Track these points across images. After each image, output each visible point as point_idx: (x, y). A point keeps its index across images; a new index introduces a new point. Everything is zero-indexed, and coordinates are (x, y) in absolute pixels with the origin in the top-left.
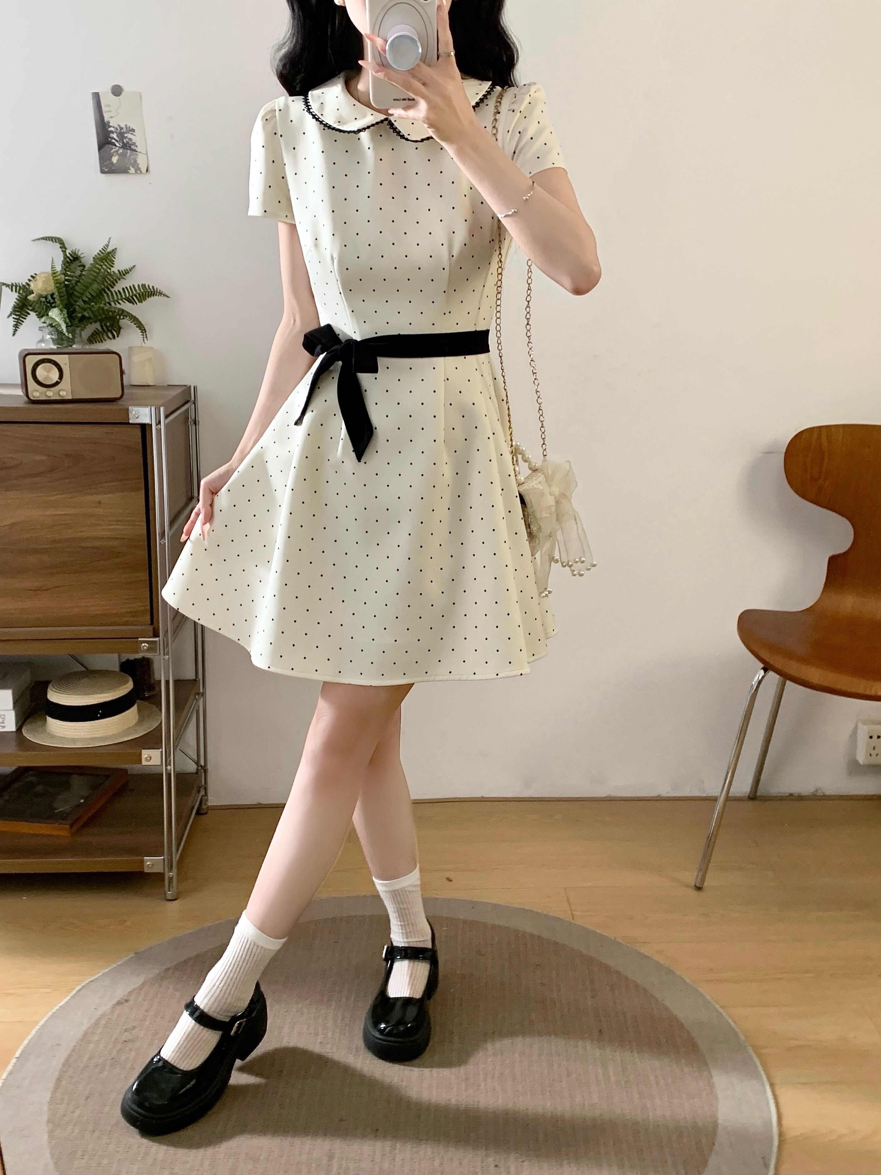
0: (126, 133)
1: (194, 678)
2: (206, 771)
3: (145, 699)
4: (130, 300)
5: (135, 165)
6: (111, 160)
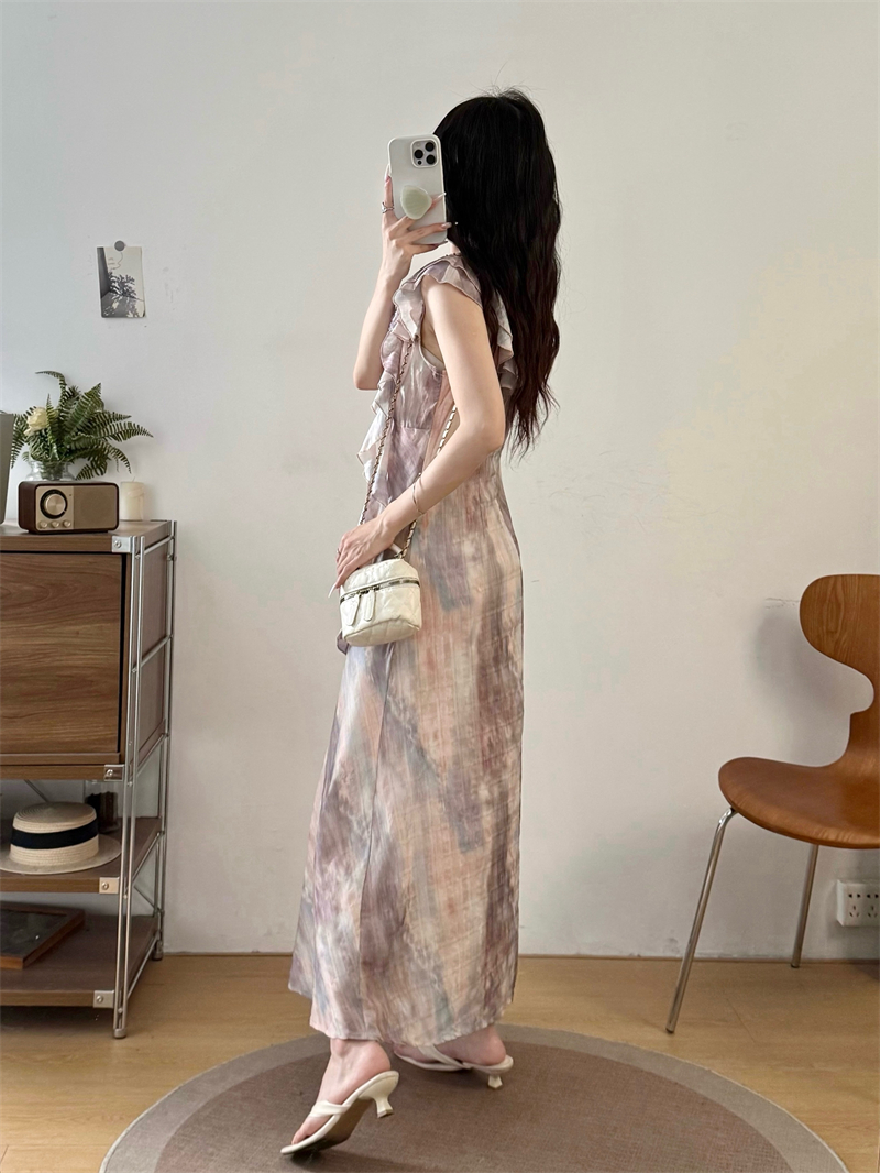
0: (128, 281)
1: (157, 814)
2: (163, 915)
3: (109, 833)
4: (116, 437)
5: (133, 310)
6: (112, 306)
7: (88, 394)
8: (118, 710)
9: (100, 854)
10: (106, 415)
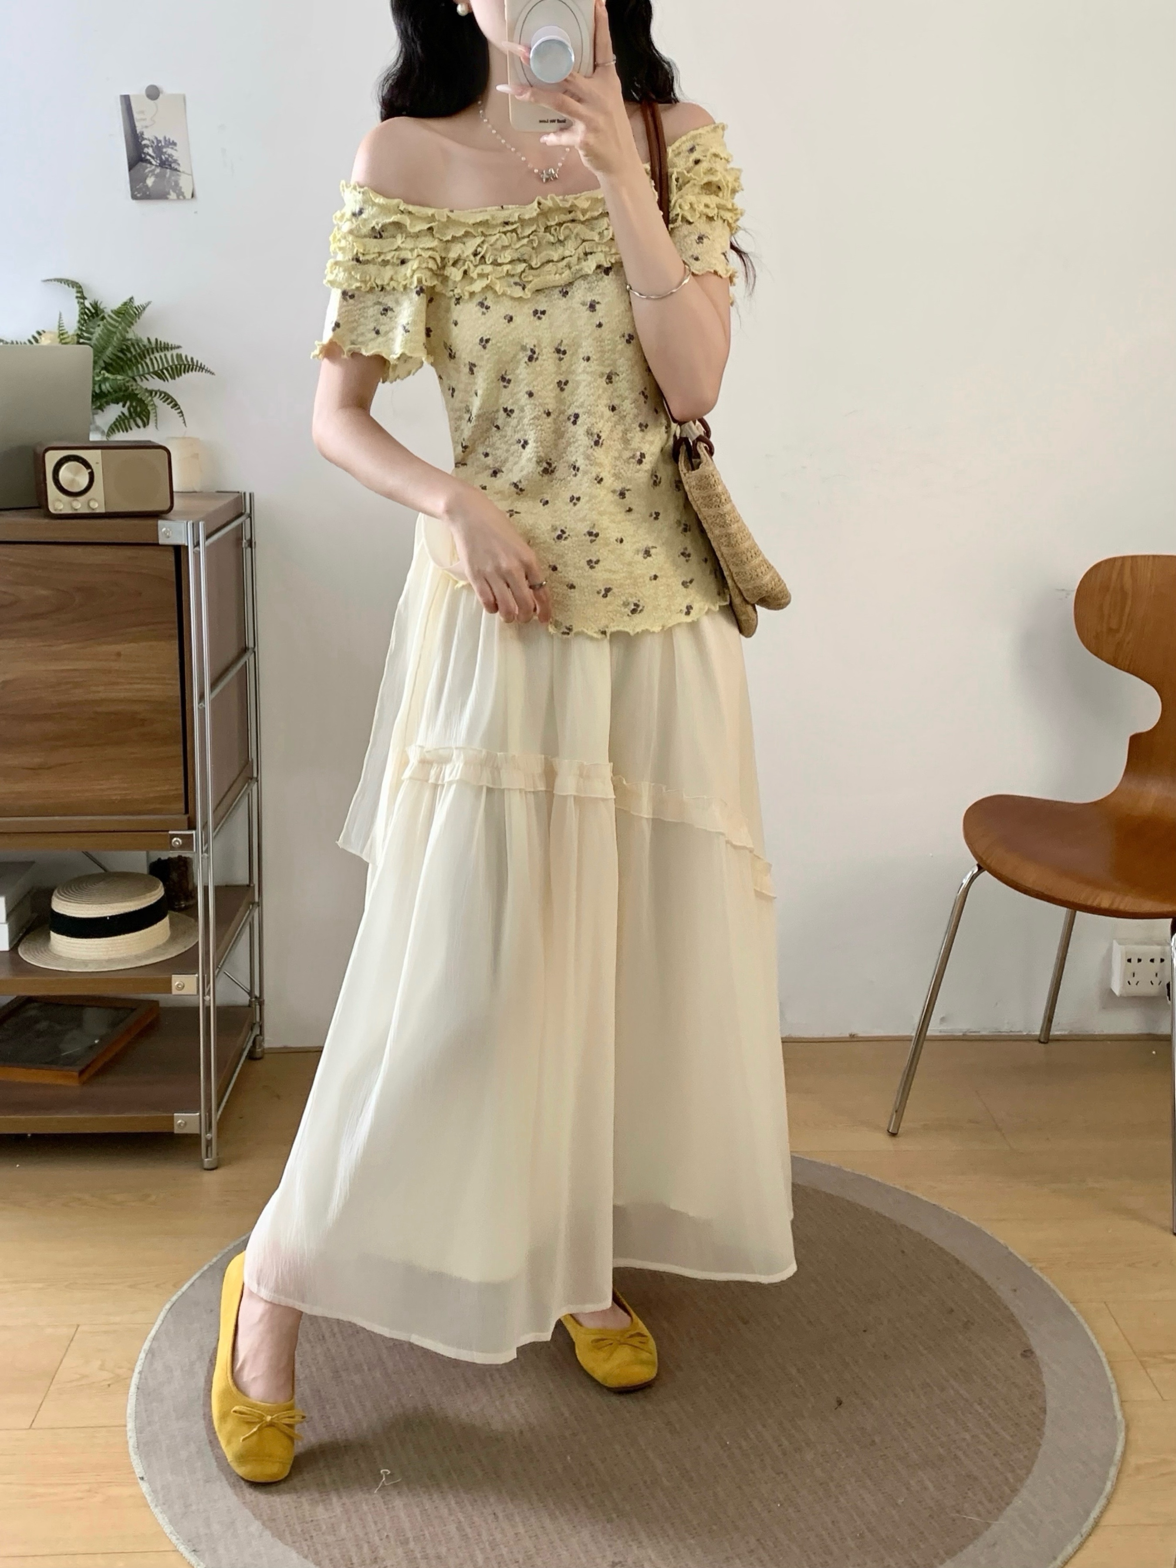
0: (166, 146)
1: (247, 882)
2: (260, 1006)
3: (180, 910)
4: (160, 375)
5: (177, 189)
6: (145, 182)
7: (118, 313)
8: (182, 759)
9: (173, 938)
10: (146, 342)
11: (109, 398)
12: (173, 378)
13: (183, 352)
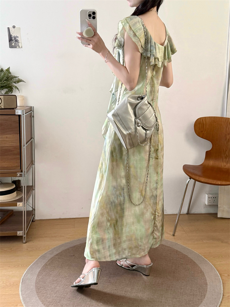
0: (17, 37)
1: (32, 185)
2: (35, 210)
3: (19, 190)
4: (15, 83)
5: (19, 46)
6: (12, 44)
7: (6, 70)
8: (20, 158)
9: (17, 196)
10: (12, 76)
11: (4, 87)
12: (18, 83)
13: (19, 78)
